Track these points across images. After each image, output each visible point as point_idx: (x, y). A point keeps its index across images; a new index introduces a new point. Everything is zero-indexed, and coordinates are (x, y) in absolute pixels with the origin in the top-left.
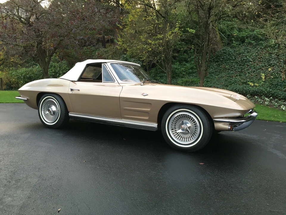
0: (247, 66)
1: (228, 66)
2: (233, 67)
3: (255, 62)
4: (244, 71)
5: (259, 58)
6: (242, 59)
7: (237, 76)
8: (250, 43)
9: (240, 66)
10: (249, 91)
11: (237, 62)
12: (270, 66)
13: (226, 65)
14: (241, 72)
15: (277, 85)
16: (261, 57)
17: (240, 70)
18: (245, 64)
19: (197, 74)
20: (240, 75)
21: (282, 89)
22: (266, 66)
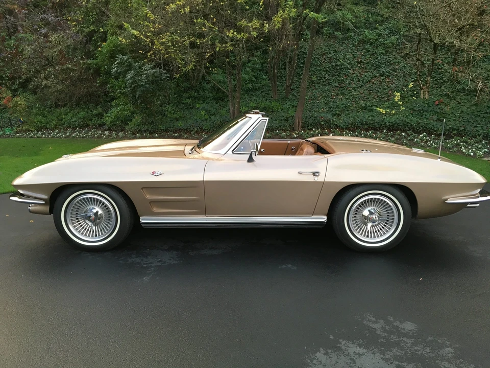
0: (346, 76)
1: (315, 76)
2: (324, 80)
3: (354, 69)
4: (343, 85)
5: (358, 62)
6: (334, 64)
7: (338, 95)
8: (330, 36)
9: (333, 76)
10: (385, 124)
11: (327, 70)
12: (382, 76)
13: (311, 75)
14: (341, 87)
15: (422, 112)
16: (361, 61)
17: (337, 84)
18: (340, 73)
19: (262, 92)
20: (343, 94)
21: (431, 116)
22: (376, 77)
